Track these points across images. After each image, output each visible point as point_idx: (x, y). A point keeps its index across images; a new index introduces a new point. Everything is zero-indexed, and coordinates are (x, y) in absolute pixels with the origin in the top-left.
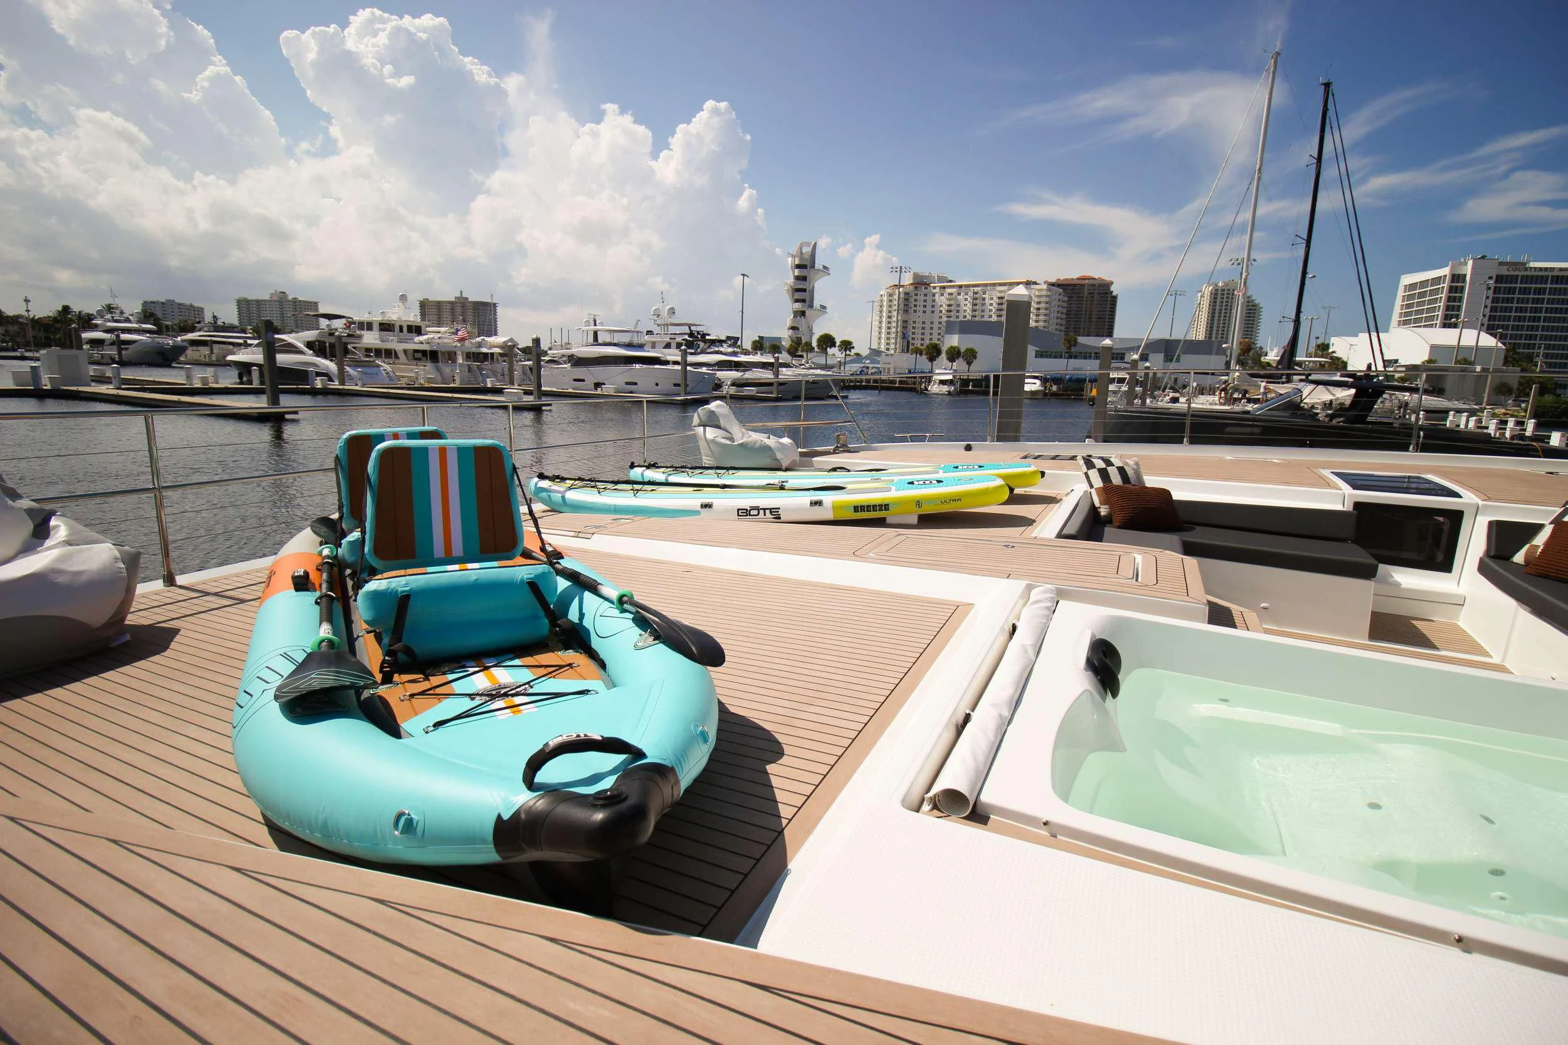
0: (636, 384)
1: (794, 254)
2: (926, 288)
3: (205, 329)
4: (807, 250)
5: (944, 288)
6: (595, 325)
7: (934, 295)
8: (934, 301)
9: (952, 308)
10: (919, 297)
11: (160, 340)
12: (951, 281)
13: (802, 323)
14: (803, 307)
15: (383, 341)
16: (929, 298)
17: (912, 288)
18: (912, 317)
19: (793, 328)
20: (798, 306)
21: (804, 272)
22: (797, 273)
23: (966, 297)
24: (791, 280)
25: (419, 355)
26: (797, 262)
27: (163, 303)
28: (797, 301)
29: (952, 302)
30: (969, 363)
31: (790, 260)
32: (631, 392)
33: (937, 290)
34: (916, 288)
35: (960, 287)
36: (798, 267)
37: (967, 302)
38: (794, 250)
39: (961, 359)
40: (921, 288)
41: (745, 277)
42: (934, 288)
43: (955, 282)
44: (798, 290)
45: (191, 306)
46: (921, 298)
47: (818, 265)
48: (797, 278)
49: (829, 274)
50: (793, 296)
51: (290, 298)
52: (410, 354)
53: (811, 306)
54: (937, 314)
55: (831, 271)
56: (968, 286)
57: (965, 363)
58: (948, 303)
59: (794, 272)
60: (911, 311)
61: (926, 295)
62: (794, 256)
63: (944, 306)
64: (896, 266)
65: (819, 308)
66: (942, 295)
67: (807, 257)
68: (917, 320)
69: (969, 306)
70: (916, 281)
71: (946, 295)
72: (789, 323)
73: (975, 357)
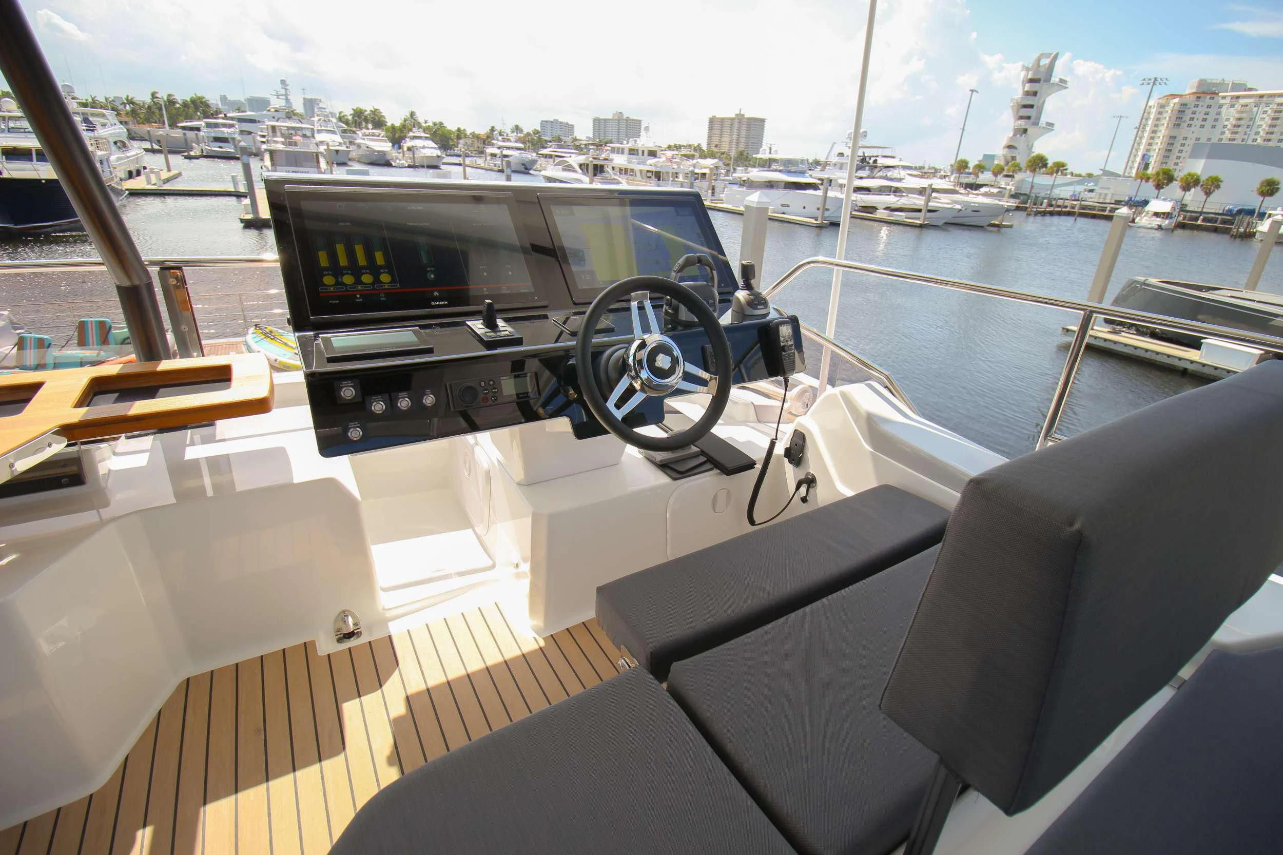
0: (788, 206)
1: (1030, 66)
2: (1212, 98)
3: (553, 146)
4: (1045, 62)
5: (1238, 97)
6: (770, 153)
7: (1220, 106)
8: (1219, 114)
9: (1242, 122)
10: (1199, 109)
11: (524, 155)
12: (1250, 90)
13: (1021, 142)
14: (1026, 124)
15: (629, 163)
16: (1212, 111)
17: (1193, 98)
18: (1184, 131)
19: (1010, 147)
20: (1022, 124)
21: (1035, 87)
22: (1028, 87)
23: (1266, 109)
24: (1018, 94)
25: (649, 175)
26: (1029, 77)
27: (552, 122)
28: (1021, 118)
29: (1244, 115)
30: (1208, 193)
31: (1023, 73)
32: (784, 213)
33: (1228, 101)
34: (1199, 98)
35: (1261, 96)
36: (1031, 81)
37: (1265, 116)
38: (1030, 63)
39: (1198, 188)
40: (1205, 97)
41: (974, 93)
42: (1224, 98)
43: (1256, 90)
44: (1025, 106)
45: (567, 124)
46: (1202, 110)
47: (1055, 79)
48: (1027, 94)
49: (1067, 88)
50: (1018, 111)
51: (625, 117)
52: (644, 173)
53: (1036, 124)
54: (1219, 128)
55: (1069, 85)
56: (1271, 96)
57: (1203, 193)
58: (1237, 116)
59: (1024, 87)
60: (1184, 125)
61: (1209, 107)
62: (1028, 70)
63: (1232, 119)
64: (1149, 77)
65: (1044, 126)
66: (1232, 106)
67: (1042, 70)
68: (1190, 135)
69: (1268, 120)
70: (1201, 90)
71: (1238, 107)
72: (1005, 142)
73: (1218, 187)
